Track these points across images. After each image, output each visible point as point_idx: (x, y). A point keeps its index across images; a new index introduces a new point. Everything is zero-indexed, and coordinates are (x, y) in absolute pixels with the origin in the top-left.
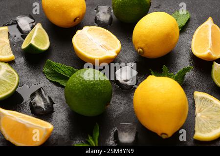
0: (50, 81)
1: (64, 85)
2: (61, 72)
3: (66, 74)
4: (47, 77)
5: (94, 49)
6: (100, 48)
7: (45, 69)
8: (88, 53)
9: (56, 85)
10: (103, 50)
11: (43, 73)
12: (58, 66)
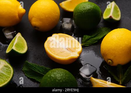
0: (28, 78)
1: (39, 81)
2: (37, 71)
3: (40, 72)
4: (26, 75)
5: (62, 51)
6: (66, 51)
7: (25, 69)
8: (57, 55)
9: (33, 81)
10: (68, 52)
11: (23, 71)
12: (34, 66)
